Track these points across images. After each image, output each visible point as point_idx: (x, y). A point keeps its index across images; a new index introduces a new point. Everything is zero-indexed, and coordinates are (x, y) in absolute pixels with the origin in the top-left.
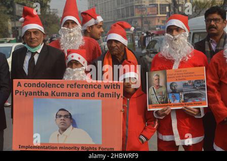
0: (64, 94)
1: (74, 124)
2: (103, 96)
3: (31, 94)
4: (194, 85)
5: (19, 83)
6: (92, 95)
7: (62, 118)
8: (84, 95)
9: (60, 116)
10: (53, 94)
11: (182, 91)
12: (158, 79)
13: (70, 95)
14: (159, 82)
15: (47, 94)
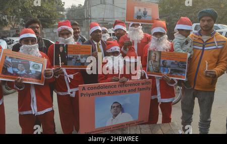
0: (116, 92)
1: (123, 111)
2: (141, 90)
3: (93, 94)
4: (178, 64)
5: (84, 87)
6: (134, 91)
7: (115, 108)
8: (129, 91)
9: (114, 107)
10: (109, 92)
11: (170, 67)
12: (155, 56)
13: (120, 92)
14: (155, 58)
15: (105, 93)
